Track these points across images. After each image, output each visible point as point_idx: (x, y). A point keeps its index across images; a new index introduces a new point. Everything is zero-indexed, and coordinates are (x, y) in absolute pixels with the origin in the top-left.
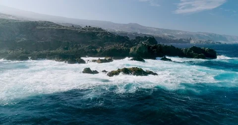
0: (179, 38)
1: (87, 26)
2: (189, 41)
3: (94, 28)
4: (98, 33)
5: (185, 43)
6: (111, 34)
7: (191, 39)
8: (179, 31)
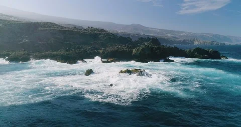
0: (183, 39)
1: (89, 27)
2: (192, 42)
3: (96, 29)
4: (100, 34)
5: (189, 44)
6: (114, 35)
7: (194, 40)
8: (183, 32)
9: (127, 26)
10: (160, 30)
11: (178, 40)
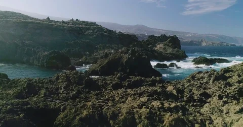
0: (190, 40)
1: (72, 20)
2: (200, 43)
3: (83, 22)
5: (196, 45)
6: (121, 34)
7: (202, 41)
8: (188, 33)
9: (131, 27)
10: (165, 30)
11: (185, 41)
